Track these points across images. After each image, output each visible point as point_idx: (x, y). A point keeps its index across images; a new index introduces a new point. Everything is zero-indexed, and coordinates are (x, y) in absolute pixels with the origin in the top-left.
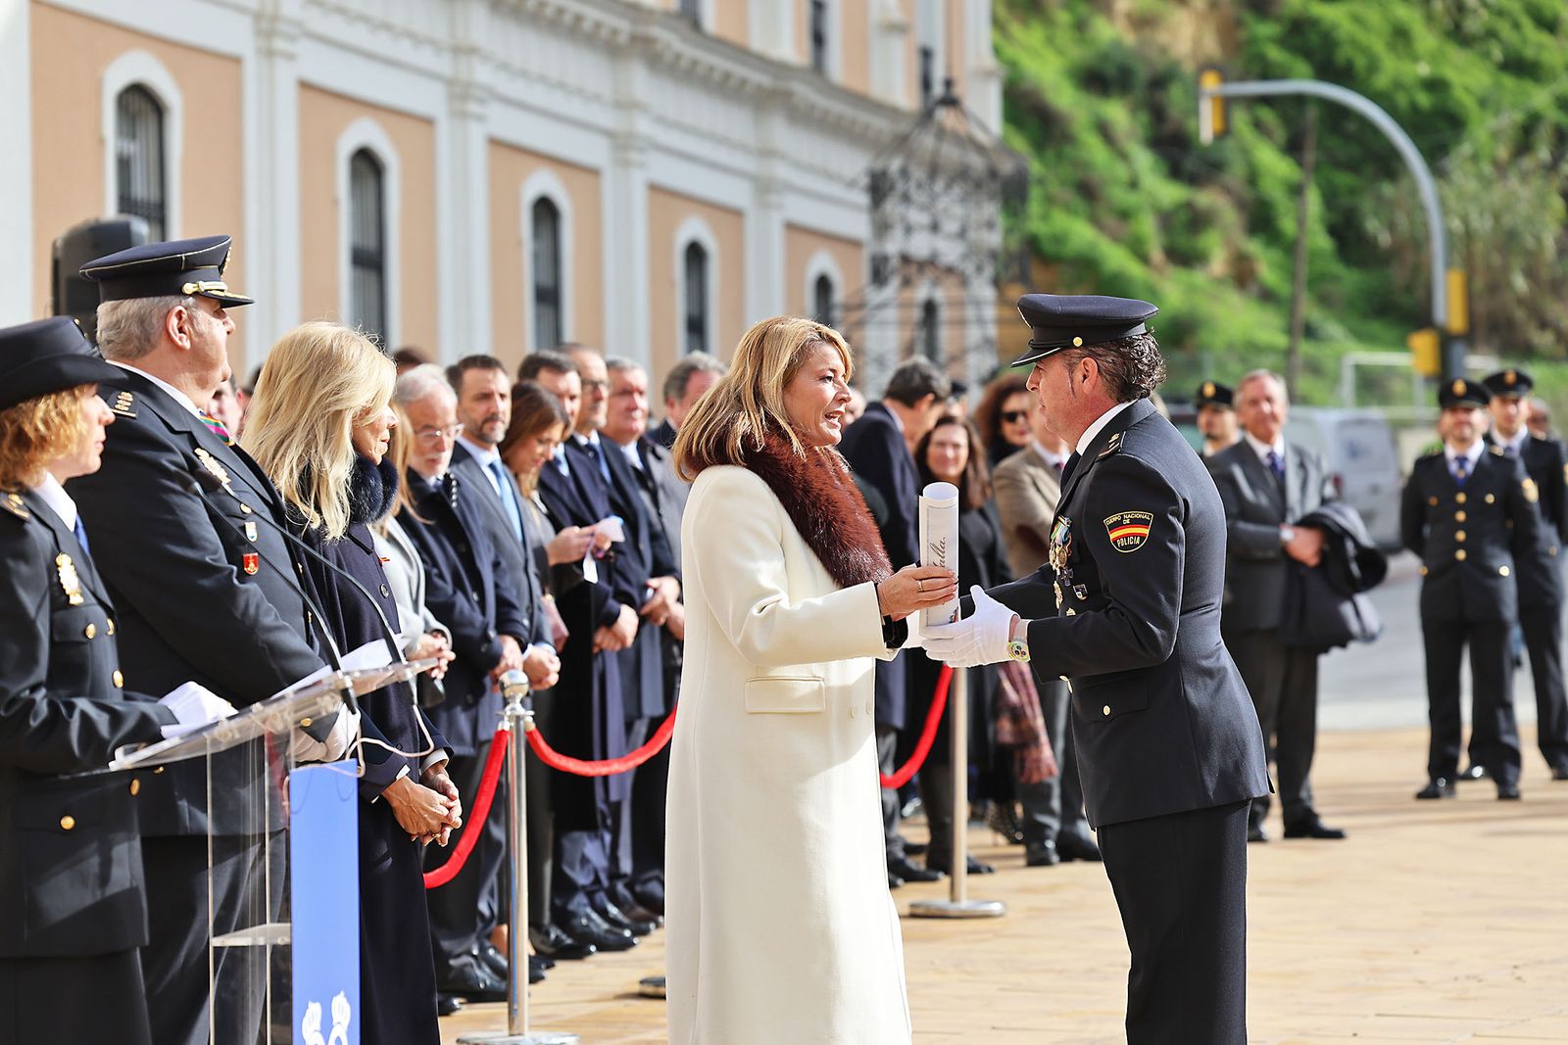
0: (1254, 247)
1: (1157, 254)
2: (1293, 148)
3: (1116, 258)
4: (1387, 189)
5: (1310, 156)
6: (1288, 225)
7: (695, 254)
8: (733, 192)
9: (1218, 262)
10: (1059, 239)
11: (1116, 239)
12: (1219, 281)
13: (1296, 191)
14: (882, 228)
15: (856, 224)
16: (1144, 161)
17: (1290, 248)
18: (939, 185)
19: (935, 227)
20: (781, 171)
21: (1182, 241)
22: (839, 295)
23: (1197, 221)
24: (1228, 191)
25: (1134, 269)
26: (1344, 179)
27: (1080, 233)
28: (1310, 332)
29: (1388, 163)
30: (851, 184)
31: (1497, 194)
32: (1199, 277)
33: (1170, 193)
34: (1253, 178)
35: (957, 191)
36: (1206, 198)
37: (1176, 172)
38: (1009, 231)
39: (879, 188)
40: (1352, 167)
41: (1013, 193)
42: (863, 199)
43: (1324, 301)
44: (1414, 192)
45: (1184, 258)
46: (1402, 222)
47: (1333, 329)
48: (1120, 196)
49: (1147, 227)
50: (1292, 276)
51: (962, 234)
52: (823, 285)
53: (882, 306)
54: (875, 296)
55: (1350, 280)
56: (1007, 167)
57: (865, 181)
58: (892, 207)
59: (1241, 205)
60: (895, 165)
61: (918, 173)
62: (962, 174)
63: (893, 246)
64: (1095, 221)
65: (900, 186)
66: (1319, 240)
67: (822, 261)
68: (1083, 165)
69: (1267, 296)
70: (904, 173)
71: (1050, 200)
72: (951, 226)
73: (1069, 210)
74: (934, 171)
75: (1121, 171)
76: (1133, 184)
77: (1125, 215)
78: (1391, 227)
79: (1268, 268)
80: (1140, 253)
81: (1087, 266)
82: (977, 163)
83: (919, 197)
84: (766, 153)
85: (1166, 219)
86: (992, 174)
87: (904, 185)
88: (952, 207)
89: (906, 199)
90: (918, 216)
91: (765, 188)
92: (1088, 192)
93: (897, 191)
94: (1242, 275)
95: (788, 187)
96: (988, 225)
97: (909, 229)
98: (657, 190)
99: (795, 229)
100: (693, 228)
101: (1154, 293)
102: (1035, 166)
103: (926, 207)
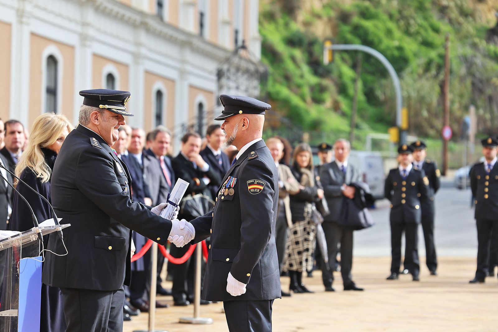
0: (340, 99)
1: (309, 99)
2: (354, 67)
3: (296, 100)
4: (384, 82)
5: (360, 69)
6: (351, 92)
7: (159, 94)
8: (172, 74)
9: (329, 103)
10: (278, 93)
11: (296, 93)
12: (329, 109)
13: (354, 81)
14: (220, 87)
15: (212, 86)
16: (306, 69)
17: (351, 99)
18: (240, 74)
19: (237, 88)
20: (188, 68)
21: (317, 95)
22: (206, 108)
23: (322, 89)
24: (333, 80)
25: (301, 104)
26: (370, 78)
27: (284, 91)
28: (357, 127)
29: (384, 73)
30: (210, 73)
31: (418, 85)
32: (322, 107)
33: (313, 80)
34: (340, 76)
35: (246, 76)
36: (326, 82)
37: (316, 73)
38: (262, 91)
39: (220, 75)
40: (373, 74)
41: (263, 78)
42: (214, 78)
43: (362, 117)
44: (392, 82)
45: (317, 101)
46: (388, 92)
47: (365, 126)
48: (297, 80)
49: (306, 91)
50: (352, 108)
51: (246, 91)
52: (201, 106)
54: (217, 109)
55: (371, 111)
56: (261, 69)
57: (215, 72)
58: (224, 81)
59: (336, 84)
60: (225, 67)
61: (233, 70)
62: (247, 71)
64: (289, 87)
65: (227, 74)
66: (361, 97)
67: (201, 98)
68: (285, 70)
69: (344, 115)
70: (228, 70)
71: (275, 81)
72: (243, 88)
73: (281, 84)
74: (238, 69)
75: (298, 72)
76: (302, 76)
77: (299, 86)
78: (385, 94)
79: (344, 105)
80: (303, 99)
81: (286, 102)
82: (252, 68)
83: (233, 78)
84: (184, 62)
85: (312, 88)
86: (257, 71)
87: (228, 74)
88: (243, 81)
89: (229, 78)
90: (232, 84)
91: (183, 73)
92: (287, 78)
93: (225, 76)
94: (336, 107)
95: (190, 73)
96: (255, 88)
97: (229, 88)
98: (147, 72)
99: (192, 87)
100: (159, 85)
101: (307, 112)
102: (270, 70)
103: (235, 81)
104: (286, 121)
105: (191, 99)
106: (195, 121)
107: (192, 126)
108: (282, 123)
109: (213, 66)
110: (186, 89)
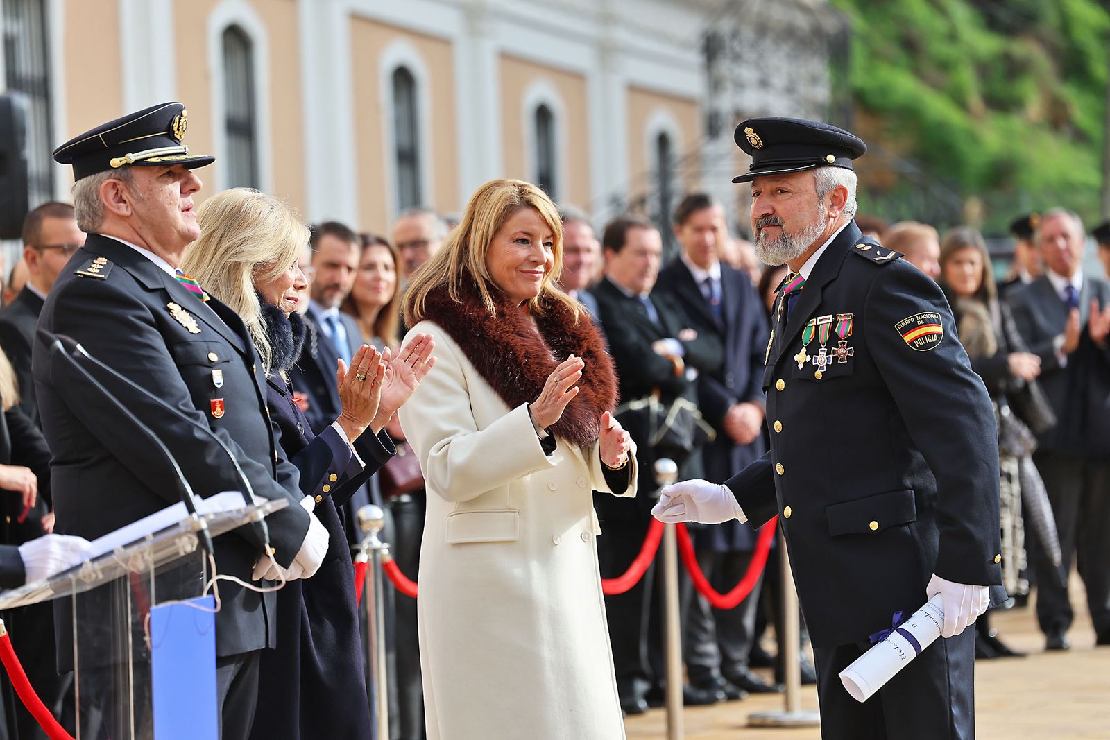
0: (1068, 92)
1: (975, 100)
3: (937, 107)
7: (543, 115)
8: (577, 57)
9: (1035, 106)
10: (884, 91)
11: (936, 87)
12: (1036, 126)
14: (715, 85)
15: (691, 82)
16: (962, 15)
18: (768, 43)
19: (764, 84)
20: (621, 35)
21: (1000, 87)
22: (679, 147)
23: (1014, 68)
24: (1042, 41)
25: (954, 117)
27: (903, 84)
30: (684, 45)
32: (1016, 123)
33: (986, 44)
34: (1066, 25)
35: (786, 48)
36: (1024, 48)
37: (992, 24)
38: (835, 88)
39: (712, 48)
41: (837, 49)
42: (695, 58)
45: (1001, 104)
48: (940, 49)
49: (967, 78)
50: (1104, 118)
51: (790, 90)
52: (663, 141)
53: (719, 157)
54: (711, 149)
56: (830, 24)
58: (724, 66)
59: (1054, 52)
60: (725, 26)
61: (748, 33)
62: (789, 33)
63: (726, 103)
64: (917, 72)
65: (731, 46)
67: (662, 118)
68: (904, 21)
69: (1080, 137)
70: (735, 34)
71: (875, 55)
72: (779, 81)
73: (893, 63)
74: (762, 29)
75: (939, 25)
76: (952, 37)
77: (945, 66)
79: (1081, 109)
80: (960, 102)
81: (910, 115)
82: (802, 22)
83: (749, 55)
84: (607, 19)
85: (983, 69)
86: (817, 32)
87: (736, 44)
88: (780, 64)
89: (737, 58)
90: (747, 73)
91: (606, 51)
92: (910, 46)
93: (727, 51)
94: (1058, 119)
95: (627, 51)
96: (814, 80)
97: (740, 86)
98: (506, 57)
99: (636, 90)
100: (541, 90)
101: (974, 139)
102: (857, 22)
103: (758, 65)
104: (910, 169)
105: (635, 122)
106: (650, 188)
107: (641, 201)
108: (902, 177)
109: (689, 27)
110: (619, 98)
